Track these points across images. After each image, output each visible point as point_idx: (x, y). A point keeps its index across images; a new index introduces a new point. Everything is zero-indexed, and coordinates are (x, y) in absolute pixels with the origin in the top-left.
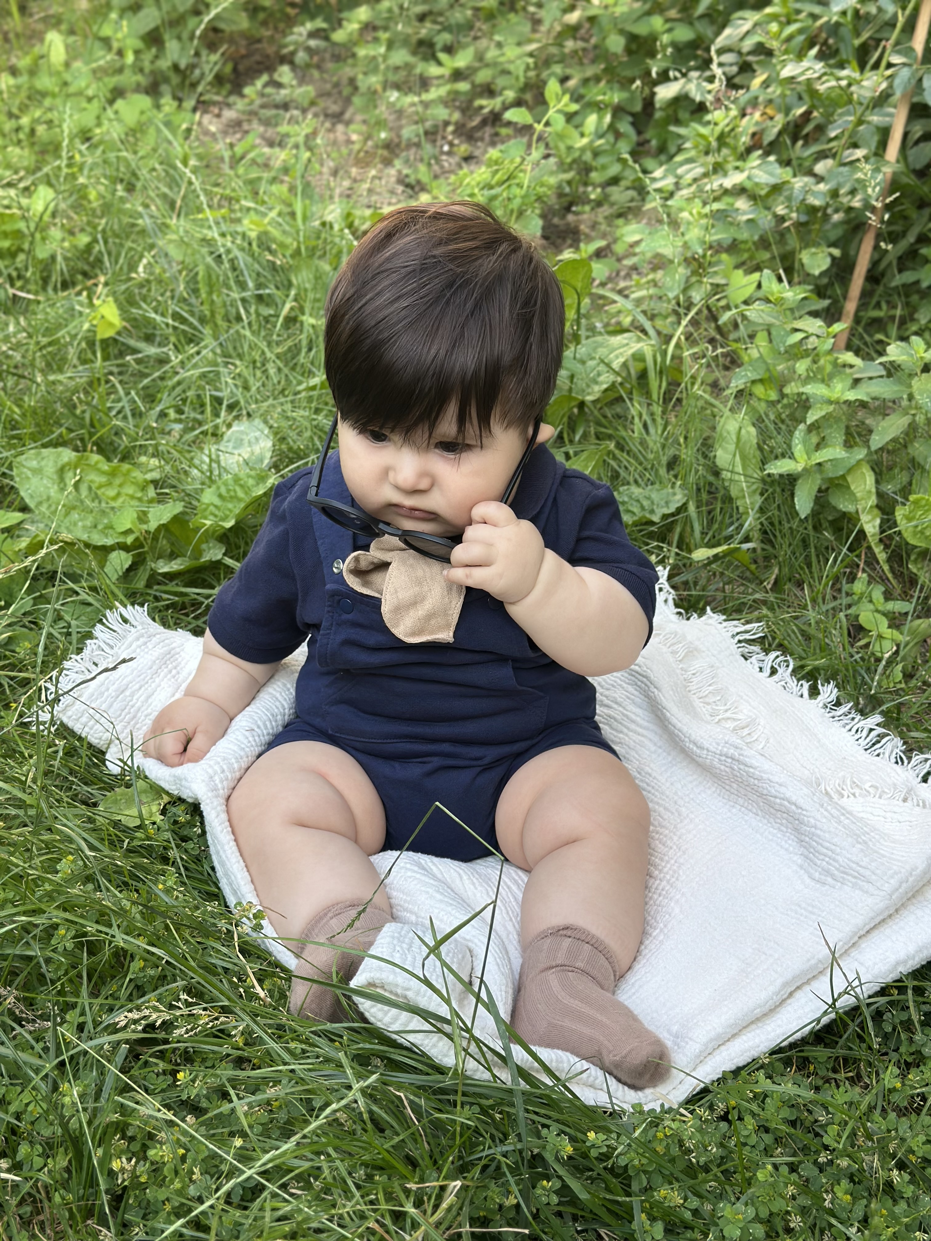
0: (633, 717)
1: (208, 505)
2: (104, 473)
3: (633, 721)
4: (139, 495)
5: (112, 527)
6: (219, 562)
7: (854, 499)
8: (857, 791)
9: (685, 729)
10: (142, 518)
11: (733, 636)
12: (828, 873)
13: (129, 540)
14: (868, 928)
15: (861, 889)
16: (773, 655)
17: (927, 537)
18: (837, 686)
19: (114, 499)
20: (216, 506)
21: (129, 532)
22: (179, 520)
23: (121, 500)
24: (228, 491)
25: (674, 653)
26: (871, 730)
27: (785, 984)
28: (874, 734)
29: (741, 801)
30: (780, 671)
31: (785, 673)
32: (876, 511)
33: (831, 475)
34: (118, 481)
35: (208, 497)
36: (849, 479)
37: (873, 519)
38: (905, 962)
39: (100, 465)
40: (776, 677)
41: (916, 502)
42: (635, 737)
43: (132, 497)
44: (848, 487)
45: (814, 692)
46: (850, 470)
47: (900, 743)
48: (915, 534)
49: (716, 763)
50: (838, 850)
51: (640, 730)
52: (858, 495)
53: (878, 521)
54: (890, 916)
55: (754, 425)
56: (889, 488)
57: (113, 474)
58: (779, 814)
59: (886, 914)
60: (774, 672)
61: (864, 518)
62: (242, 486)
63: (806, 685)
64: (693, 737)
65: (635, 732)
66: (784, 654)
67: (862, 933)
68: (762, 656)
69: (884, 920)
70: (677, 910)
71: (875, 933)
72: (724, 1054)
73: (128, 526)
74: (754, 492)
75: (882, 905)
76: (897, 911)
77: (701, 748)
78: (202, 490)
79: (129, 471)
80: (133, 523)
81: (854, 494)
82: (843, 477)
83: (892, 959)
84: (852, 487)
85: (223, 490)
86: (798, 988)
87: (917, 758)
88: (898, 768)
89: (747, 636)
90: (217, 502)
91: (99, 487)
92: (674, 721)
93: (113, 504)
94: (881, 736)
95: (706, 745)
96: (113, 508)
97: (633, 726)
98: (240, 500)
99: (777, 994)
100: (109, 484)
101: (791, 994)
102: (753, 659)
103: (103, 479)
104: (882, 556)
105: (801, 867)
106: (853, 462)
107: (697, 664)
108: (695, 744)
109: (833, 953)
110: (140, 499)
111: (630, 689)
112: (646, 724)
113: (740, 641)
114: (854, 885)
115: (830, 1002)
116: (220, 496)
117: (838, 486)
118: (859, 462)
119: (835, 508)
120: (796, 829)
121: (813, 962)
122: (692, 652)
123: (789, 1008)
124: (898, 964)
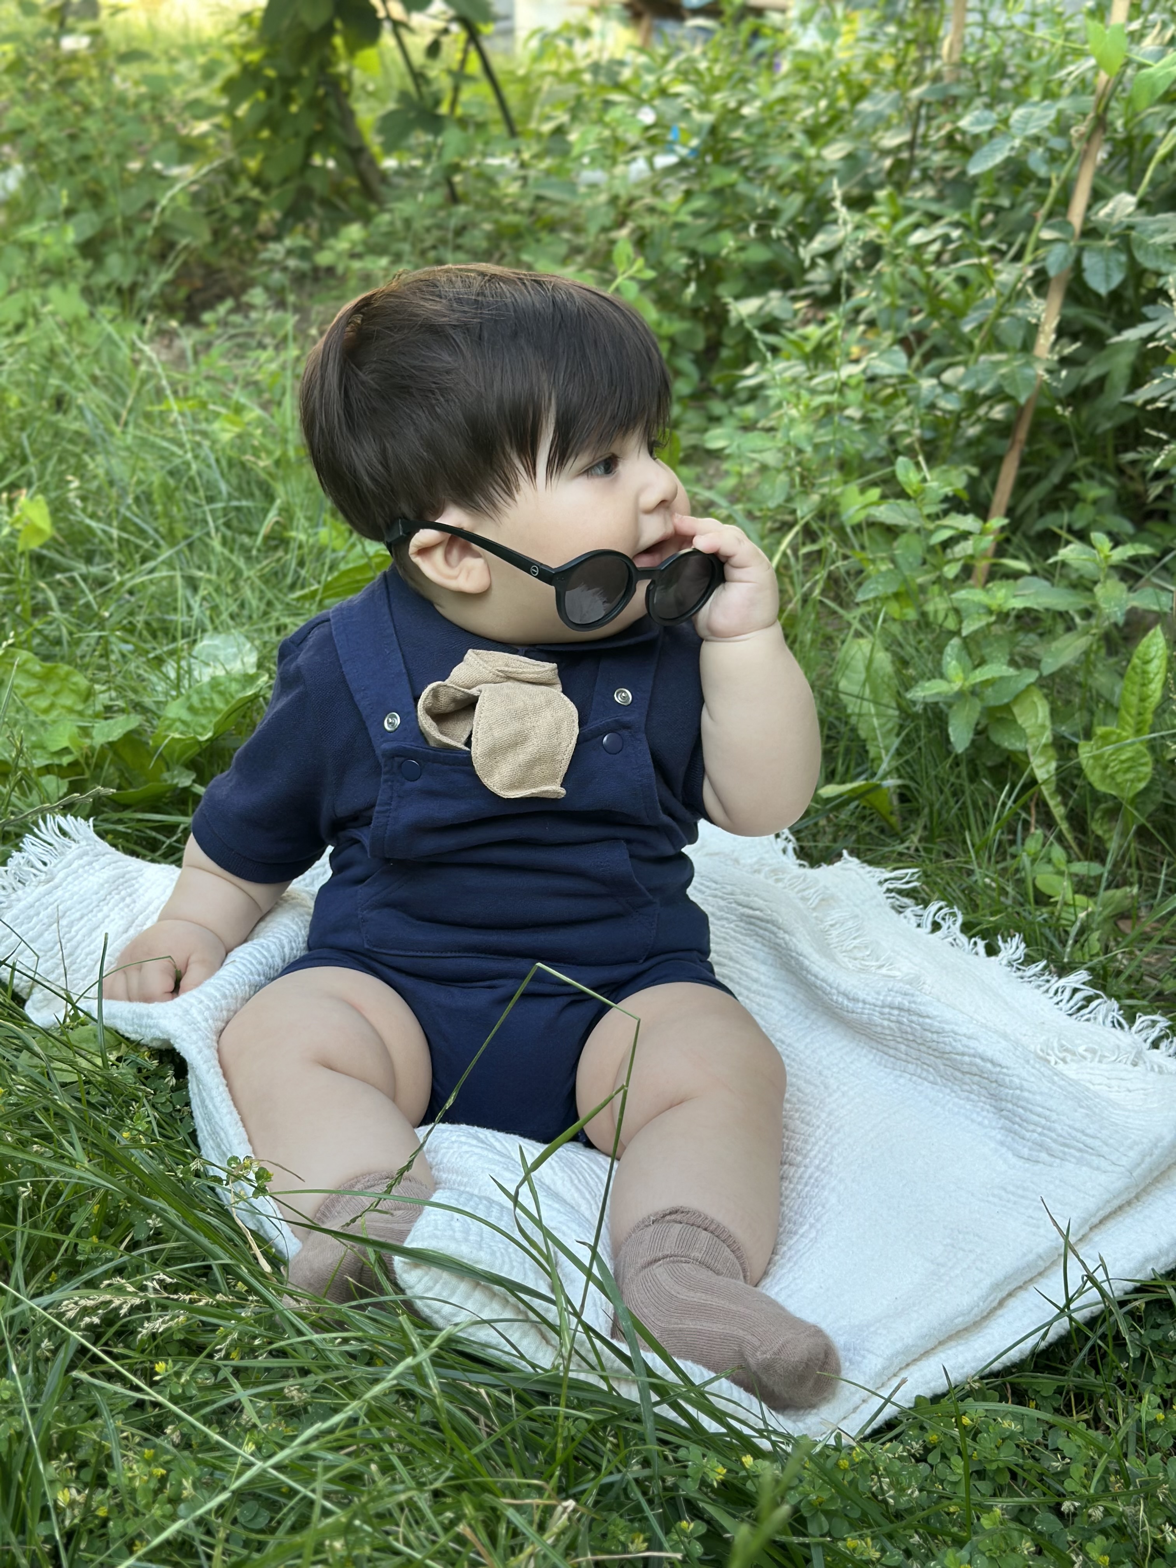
0: (755, 975)
1: (174, 721)
2: (33, 675)
3: (756, 981)
4: (80, 707)
5: (42, 747)
6: (186, 790)
7: (1021, 733)
8: (1069, 1057)
9: (831, 979)
10: (85, 732)
11: (881, 883)
12: (1042, 1146)
13: (66, 760)
14: (1102, 1214)
15: (1089, 1165)
16: (933, 907)
17: (1118, 785)
18: (1025, 940)
19: (46, 711)
20: (184, 722)
21: (66, 751)
22: (132, 739)
23: (54, 714)
24: (202, 700)
25: (804, 899)
26: (1075, 991)
27: (996, 1287)
28: (1079, 996)
29: (911, 1067)
30: (945, 926)
31: (953, 926)
32: (1051, 752)
33: (992, 703)
34: (52, 688)
35: (175, 710)
36: (1016, 710)
37: (1047, 762)
38: (1156, 1258)
39: (29, 666)
40: (939, 934)
41: (1105, 738)
42: (758, 998)
43: (71, 710)
44: (1015, 721)
45: (992, 951)
46: (1018, 697)
47: (1115, 1005)
48: (1103, 778)
49: (877, 1019)
50: (1054, 1117)
51: (765, 990)
52: (1028, 731)
53: (1053, 765)
54: (1129, 1203)
55: (887, 649)
56: (1064, 729)
57: (46, 678)
58: (967, 1078)
59: (1125, 1197)
60: (936, 926)
61: (1036, 762)
62: (221, 693)
63: (981, 944)
64: (843, 989)
65: (757, 993)
66: (950, 905)
67: (1095, 1220)
68: (918, 909)
69: (1120, 1208)
70: (833, 1200)
71: (1110, 1224)
73: (64, 743)
74: (890, 731)
75: (1119, 1184)
76: (1137, 1197)
77: (855, 1000)
78: (165, 703)
79: (68, 675)
80: (71, 739)
81: (1023, 730)
82: (1007, 707)
83: (1139, 1254)
84: (1020, 721)
85: (195, 700)
86: (1010, 1295)
87: (1142, 1020)
88: (1118, 1032)
89: (898, 885)
90: (185, 715)
91: (27, 695)
92: (815, 969)
93: (42, 717)
94: (1089, 1000)
95: (862, 995)
96: (43, 723)
97: (755, 987)
98: (217, 711)
99: (984, 1298)
100: (40, 691)
101: (1001, 1304)
102: (908, 912)
103: (33, 684)
104: (1058, 811)
105: (1002, 1143)
106: (1021, 686)
107: (835, 915)
108: (846, 995)
109: (1066, 1237)
110: (81, 714)
111: (748, 940)
112: (772, 983)
113: (889, 891)
114: (1080, 1162)
115: (1062, 1303)
116: (191, 709)
117: (1000, 721)
118: (1029, 686)
119: (997, 747)
120: (992, 1096)
121: (1031, 1257)
122: (827, 900)
123: (1001, 1321)
124: (1147, 1260)
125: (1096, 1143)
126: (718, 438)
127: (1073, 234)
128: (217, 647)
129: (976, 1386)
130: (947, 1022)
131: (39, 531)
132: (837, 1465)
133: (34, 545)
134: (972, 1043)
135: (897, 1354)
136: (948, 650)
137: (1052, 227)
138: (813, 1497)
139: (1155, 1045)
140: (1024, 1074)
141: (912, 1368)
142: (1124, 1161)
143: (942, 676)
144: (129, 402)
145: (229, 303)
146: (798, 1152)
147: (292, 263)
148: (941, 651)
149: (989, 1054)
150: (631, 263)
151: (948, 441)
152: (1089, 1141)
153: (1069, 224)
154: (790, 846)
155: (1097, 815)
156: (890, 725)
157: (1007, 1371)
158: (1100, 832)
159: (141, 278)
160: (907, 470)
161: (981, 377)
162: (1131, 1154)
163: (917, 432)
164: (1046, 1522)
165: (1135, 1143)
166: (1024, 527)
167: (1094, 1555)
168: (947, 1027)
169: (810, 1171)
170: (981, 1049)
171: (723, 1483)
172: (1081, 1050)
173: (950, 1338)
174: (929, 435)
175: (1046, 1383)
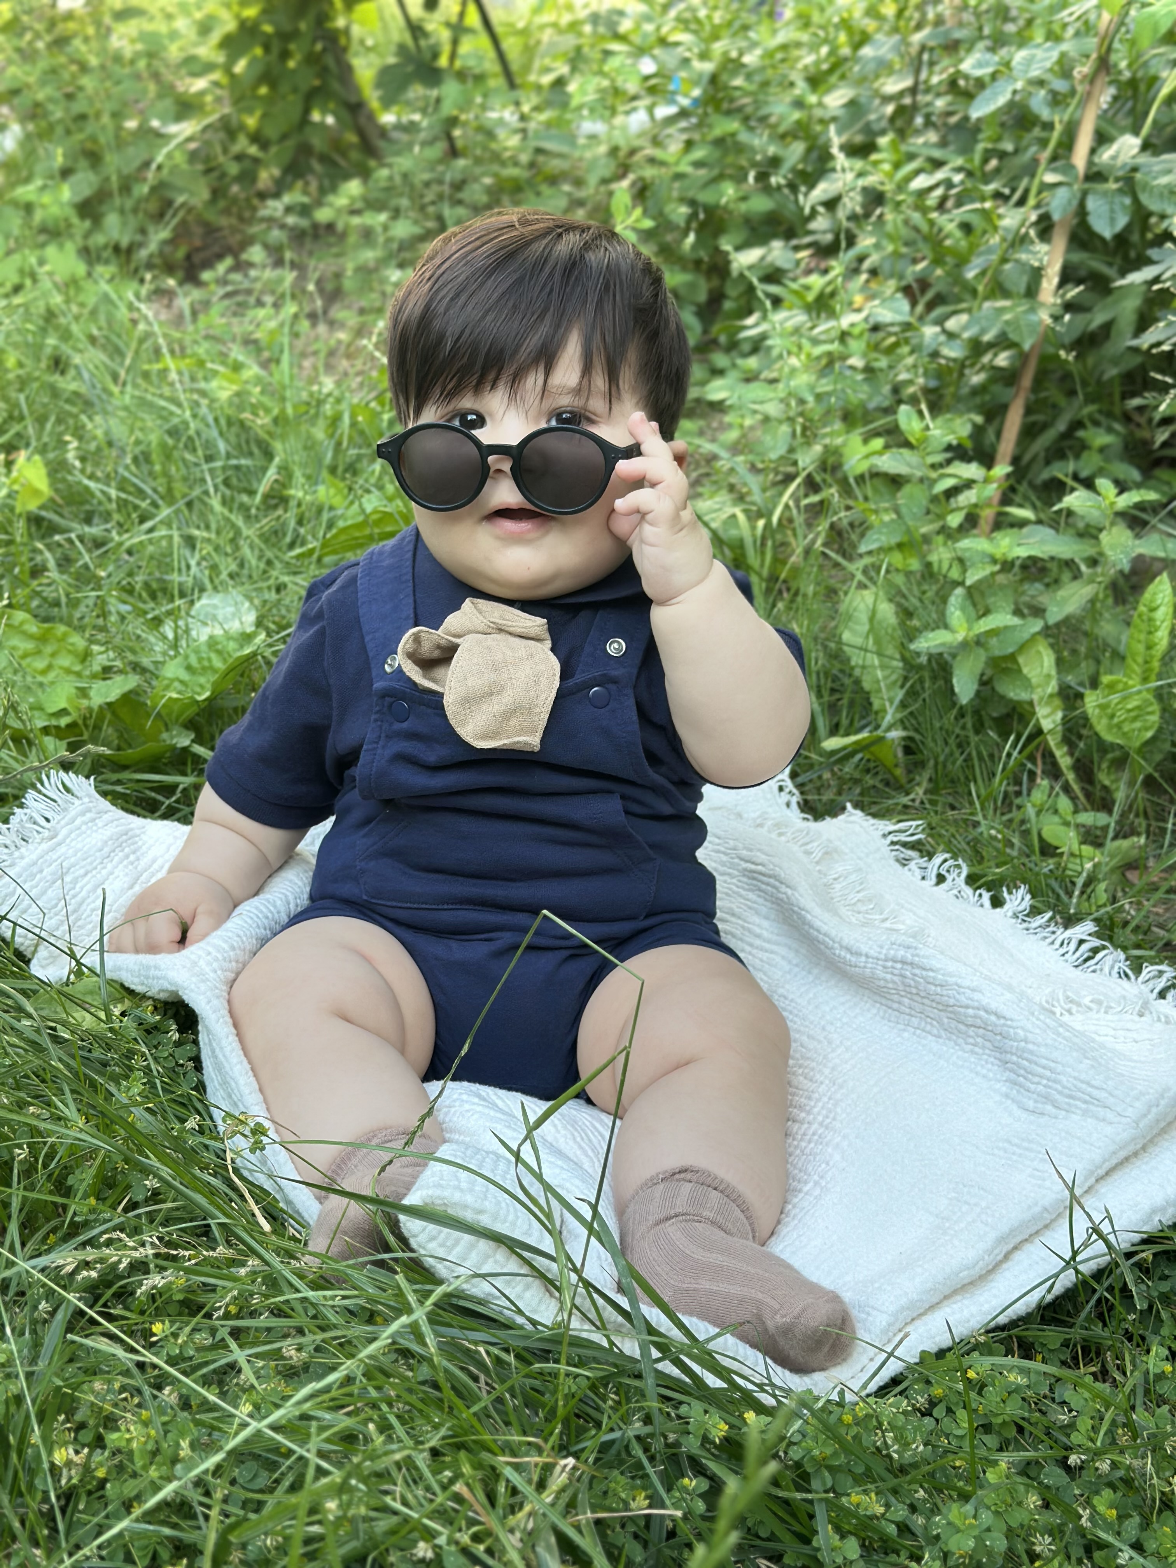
0: (758, 930)
1: (172, 680)
2: (31, 637)
3: (758, 936)
4: (77, 668)
5: (41, 709)
6: (185, 750)
7: (1027, 684)
8: (1074, 1009)
9: (833, 933)
10: (83, 693)
11: (884, 836)
12: (1047, 1098)
13: (64, 722)
14: (1107, 1166)
15: (1095, 1117)
16: (938, 859)
17: (1125, 734)
18: (1030, 891)
19: (44, 672)
20: (182, 682)
21: (64, 712)
22: (130, 699)
23: (51, 676)
24: (200, 659)
25: (808, 853)
26: (1081, 942)
27: (1001, 1240)
28: (1085, 947)
29: (915, 1021)
30: (949, 878)
31: (958, 879)
32: (1057, 702)
33: (997, 653)
34: (48, 649)
35: (173, 670)
36: (1021, 660)
37: (1053, 713)
38: (1163, 1209)
39: (26, 627)
40: (943, 886)
41: (1111, 687)
42: (760, 954)
43: (68, 671)
44: (1019, 671)
45: (997, 902)
46: (1023, 647)
47: (1122, 956)
48: (1110, 727)
49: (880, 973)
50: (1060, 1068)
51: (767, 946)
52: (1034, 681)
53: (1059, 715)
54: (1136, 1154)
55: (891, 600)
56: (1070, 679)
57: (43, 639)
58: (971, 1031)
59: (1132, 1148)
60: (941, 879)
61: (1041, 712)
62: (219, 652)
63: (986, 896)
64: (845, 942)
65: (762, 949)
66: (955, 857)
67: (1101, 1172)
68: (923, 862)
69: (1127, 1159)
70: (837, 1157)
71: (1116, 1176)
72: (921, 1330)
73: (63, 705)
74: (894, 683)
75: (1125, 1136)
76: (1144, 1148)
77: (858, 954)
78: (163, 663)
79: (65, 636)
80: (69, 700)
81: (1028, 680)
82: (1012, 657)
83: (1146, 1205)
84: (1025, 671)
85: (193, 661)
86: (1016, 1248)
87: (1148, 970)
88: (1124, 982)
89: (903, 838)
90: (184, 675)
91: (25, 656)
92: (818, 923)
93: (40, 678)
94: (1095, 951)
95: (864, 949)
96: (41, 685)
97: (758, 942)
98: (214, 670)
99: (990, 1252)
100: (38, 652)
101: (1007, 1257)
102: (913, 865)
103: (29, 646)
104: (1065, 761)
105: (1007, 1096)
106: (1026, 636)
107: (839, 868)
108: (849, 950)
109: (1071, 1190)
110: (78, 674)
111: (751, 896)
112: (775, 938)
113: (893, 843)
114: (1085, 1113)
115: (1068, 1255)
116: (189, 668)
117: (1006, 671)
118: (1034, 635)
119: (1002, 697)
120: (998, 1049)
121: (1037, 1209)
122: (829, 853)
123: (1007, 1274)
124: (1154, 1211)
125: (1102, 1095)
126: (720, 389)
127: (1076, 178)
128: (215, 607)
129: (982, 1339)
130: (951, 975)
131: (36, 492)
132: (840, 1420)
133: (32, 506)
134: (976, 996)
135: (903, 1309)
136: (952, 600)
137: (1055, 170)
138: (816, 1452)
139: (1162, 995)
140: (1029, 1026)
141: (917, 1323)
142: (1130, 1112)
143: (946, 627)
144: (128, 361)
145: (228, 262)
146: (801, 1108)
147: (291, 220)
148: (944, 600)
149: (993, 1006)
150: (629, 213)
151: (952, 389)
152: (1095, 1092)
153: (1072, 167)
154: (794, 800)
155: (1104, 765)
156: (894, 677)
157: (1013, 1324)
158: (1107, 782)
159: (138, 238)
160: (909, 419)
161: (984, 323)
162: (1137, 1104)
163: (921, 381)
164: (1053, 1476)
165: (1142, 1094)
166: (1030, 476)
167: (1101, 1509)
168: (951, 980)
169: (815, 1126)
170: (985, 1001)
171: (726, 1439)
172: (1086, 1001)
173: (955, 1292)
174: (933, 384)
175: (1053, 1336)
